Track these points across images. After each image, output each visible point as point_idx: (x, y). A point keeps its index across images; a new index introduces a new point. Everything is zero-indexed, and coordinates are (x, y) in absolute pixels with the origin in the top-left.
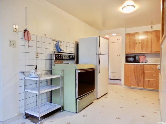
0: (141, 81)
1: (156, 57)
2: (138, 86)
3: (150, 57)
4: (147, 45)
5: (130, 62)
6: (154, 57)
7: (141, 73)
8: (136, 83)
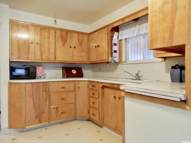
0: (44, 113)
1: (57, 69)
2: (40, 122)
3: (49, 69)
4: (49, 49)
5: (19, 77)
6: (54, 69)
7: (44, 98)
8: (36, 118)
